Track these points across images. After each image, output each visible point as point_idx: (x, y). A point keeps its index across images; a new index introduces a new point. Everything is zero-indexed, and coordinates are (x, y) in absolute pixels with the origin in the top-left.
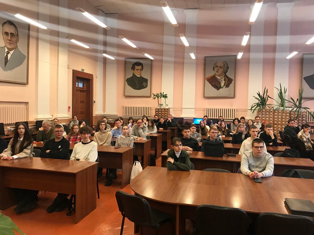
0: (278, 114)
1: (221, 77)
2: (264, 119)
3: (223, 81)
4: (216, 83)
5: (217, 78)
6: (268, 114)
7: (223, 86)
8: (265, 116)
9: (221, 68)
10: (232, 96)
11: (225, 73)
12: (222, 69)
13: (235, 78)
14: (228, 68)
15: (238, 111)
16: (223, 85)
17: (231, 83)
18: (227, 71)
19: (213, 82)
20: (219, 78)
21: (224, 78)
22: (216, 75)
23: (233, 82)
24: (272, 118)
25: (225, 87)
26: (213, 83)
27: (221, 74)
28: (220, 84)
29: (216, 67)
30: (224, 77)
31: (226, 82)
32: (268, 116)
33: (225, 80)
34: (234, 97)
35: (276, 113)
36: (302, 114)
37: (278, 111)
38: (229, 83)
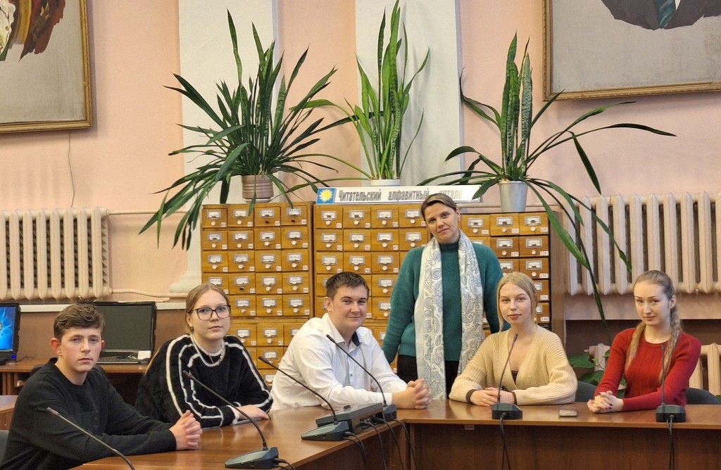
0: (342, 237)
2: (242, 280)
6: (273, 242)
7: (9, 45)
8: (253, 261)
10: (73, 113)
16: (6, 35)
17: (57, 13)
24: (297, 271)
25: (18, 48)
31: (27, 10)
32: (268, 258)
34: (86, 125)
35: (331, 229)
36: (515, 231)
37: (342, 212)
38: (45, 14)
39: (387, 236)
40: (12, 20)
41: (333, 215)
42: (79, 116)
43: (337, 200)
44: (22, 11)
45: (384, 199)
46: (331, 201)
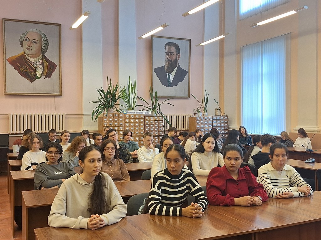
0: (130, 120)
1: (36, 59)
3: (41, 66)
4: (27, 69)
5: (28, 60)
6: (117, 121)
7: (41, 76)
8: (113, 124)
9: (34, 42)
10: (57, 92)
11: (43, 53)
12: (37, 46)
13: (60, 62)
14: (47, 44)
15: (68, 118)
16: (40, 73)
17: (53, 70)
18: (47, 49)
19: (22, 67)
20: (32, 60)
21: (41, 62)
22: (27, 54)
23: (57, 69)
25: (43, 77)
26: (22, 69)
27: (35, 54)
28: (35, 71)
29: (26, 40)
30: (42, 59)
31: (46, 68)
32: (116, 124)
33: (43, 65)
34: (60, 95)
35: (128, 119)
36: (158, 120)
37: (130, 116)
38: (51, 70)
39: (137, 120)
40: (42, 70)
41: (128, 116)
42: (58, 93)
43: (127, 113)
44: (45, 69)
45: (136, 113)
46: (126, 113)
